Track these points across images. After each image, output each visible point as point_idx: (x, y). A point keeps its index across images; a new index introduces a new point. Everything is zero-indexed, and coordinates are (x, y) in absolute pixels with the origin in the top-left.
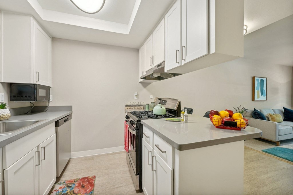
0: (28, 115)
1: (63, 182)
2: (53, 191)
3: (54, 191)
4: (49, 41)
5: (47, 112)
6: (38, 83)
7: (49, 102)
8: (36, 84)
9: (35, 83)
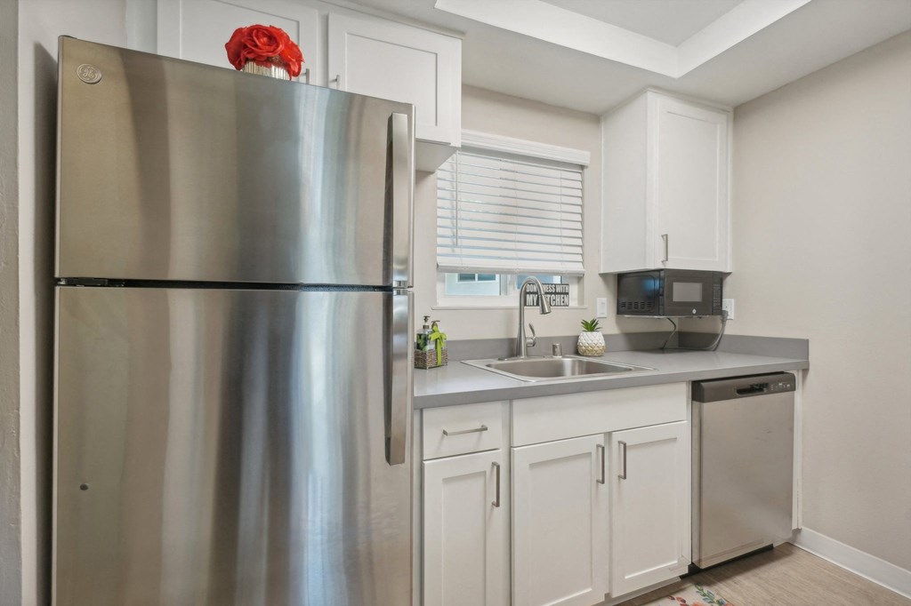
0: (663, 353)
1: (717, 598)
2: (675, 597)
3: (678, 599)
4: (720, 127)
5: (717, 352)
6: (670, 265)
7: (723, 321)
8: (662, 270)
9: (661, 266)
